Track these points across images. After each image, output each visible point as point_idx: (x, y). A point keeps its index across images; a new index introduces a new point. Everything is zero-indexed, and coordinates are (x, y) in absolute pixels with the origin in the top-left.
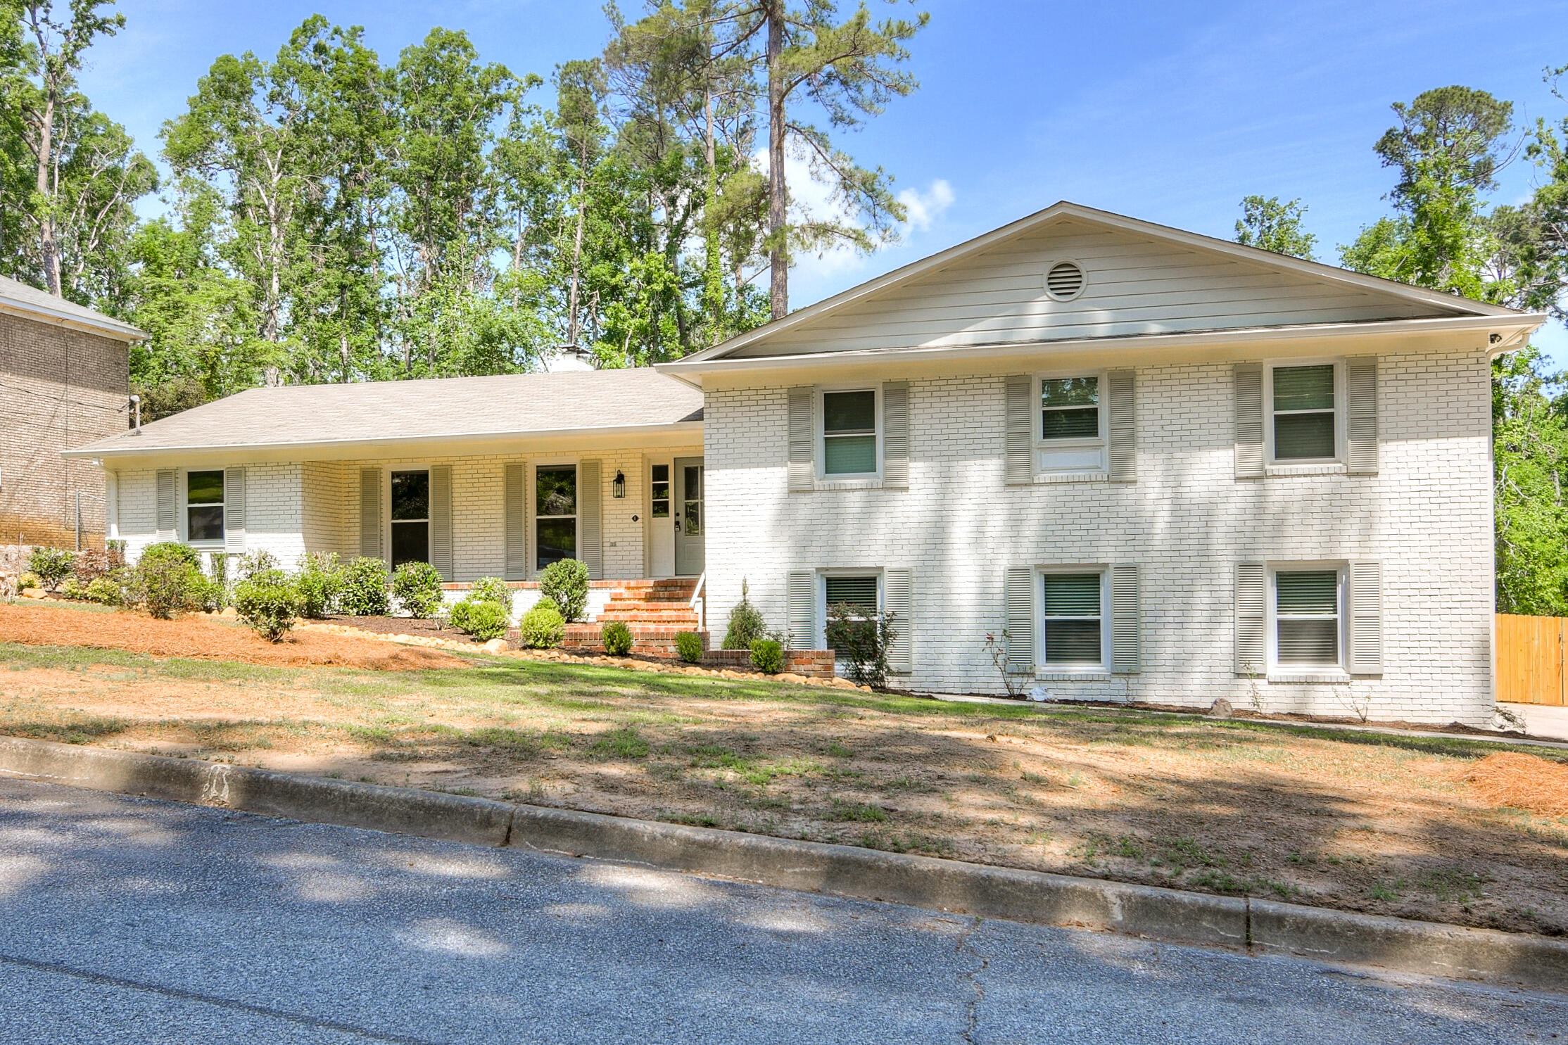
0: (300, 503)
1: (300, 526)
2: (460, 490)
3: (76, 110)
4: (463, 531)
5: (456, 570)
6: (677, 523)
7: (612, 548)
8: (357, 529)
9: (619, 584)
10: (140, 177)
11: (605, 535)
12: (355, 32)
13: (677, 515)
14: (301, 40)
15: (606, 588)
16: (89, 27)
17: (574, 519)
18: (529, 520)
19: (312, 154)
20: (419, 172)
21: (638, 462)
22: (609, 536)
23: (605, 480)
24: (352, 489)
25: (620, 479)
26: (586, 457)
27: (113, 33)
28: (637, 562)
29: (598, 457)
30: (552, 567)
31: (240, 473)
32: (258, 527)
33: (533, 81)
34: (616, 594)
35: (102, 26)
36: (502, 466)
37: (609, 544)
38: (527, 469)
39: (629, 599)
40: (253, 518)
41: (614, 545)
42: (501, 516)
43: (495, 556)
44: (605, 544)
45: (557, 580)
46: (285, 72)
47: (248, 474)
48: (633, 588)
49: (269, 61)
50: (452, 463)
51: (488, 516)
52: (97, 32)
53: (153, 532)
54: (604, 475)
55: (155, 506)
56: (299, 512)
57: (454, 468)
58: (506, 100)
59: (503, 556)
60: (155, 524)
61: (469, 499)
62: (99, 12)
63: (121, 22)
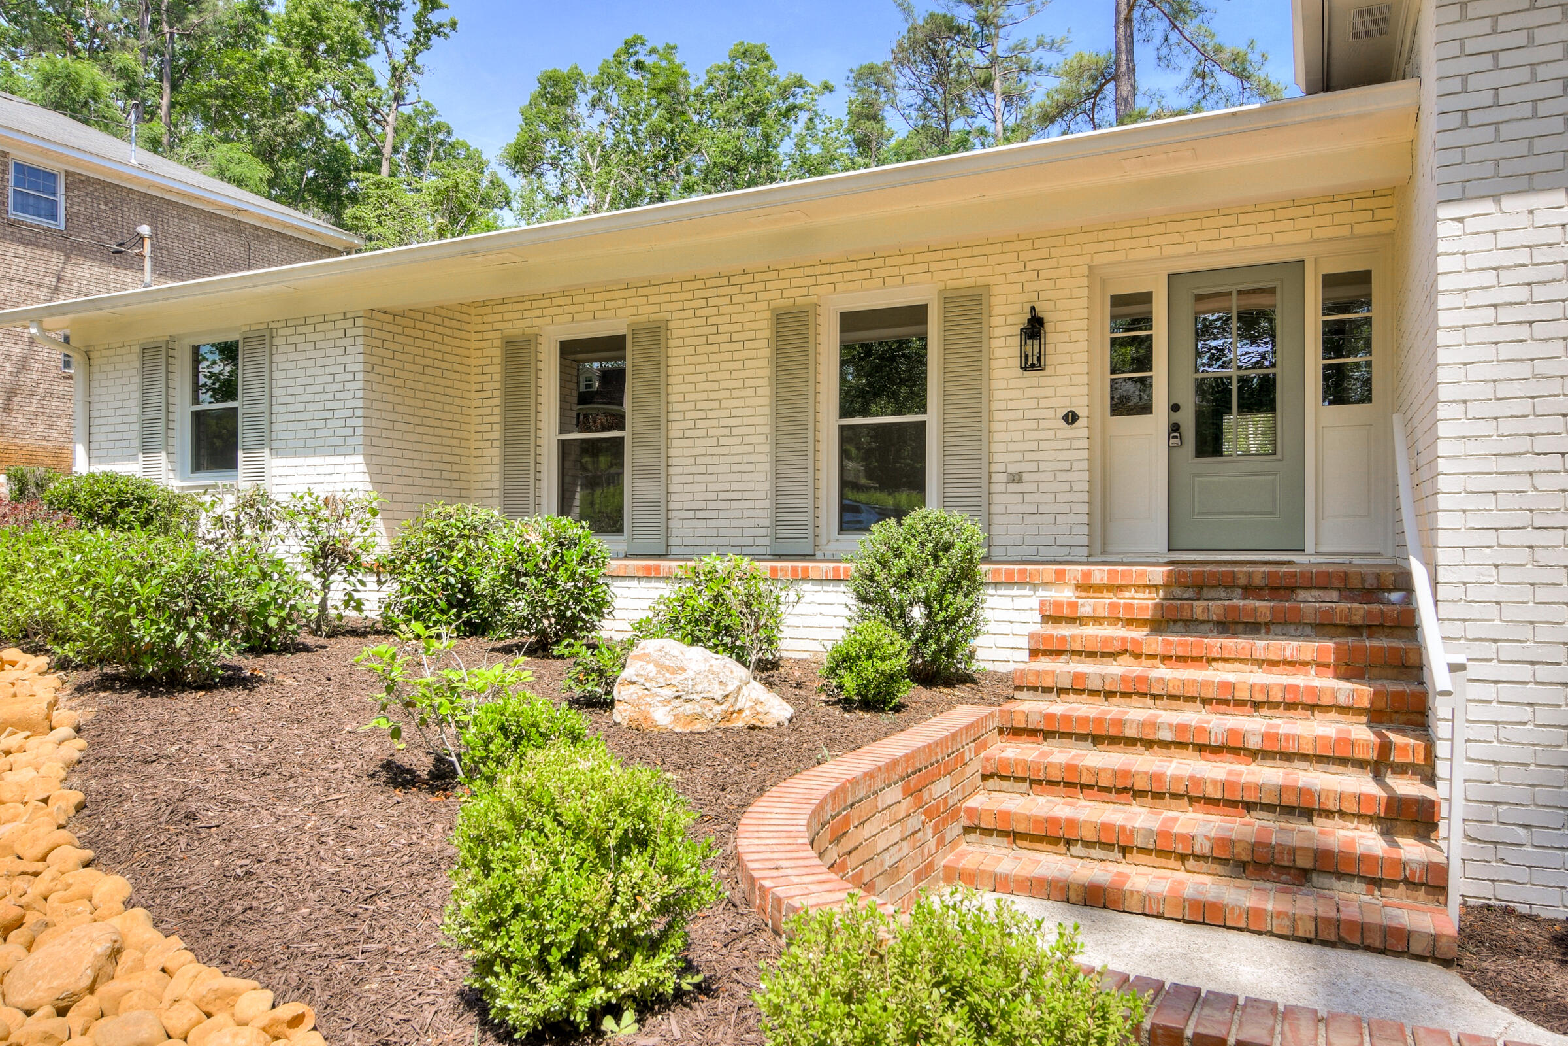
0: (360, 394)
1: (360, 440)
2: (683, 370)
3: (441, 136)
4: (687, 452)
5: (674, 532)
6: (1175, 428)
7: (1014, 487)
8: (495, 453)
9: (1060, 575)
10: (494, 193)
11: (997, 457)
12: (670, 49)
13: (1175, 408)
14: (623, 58)
15: (1022, 584)
16: (426, 31)
17: (923, 424)
18: (822, 426)
19: (628, 153)
20: (722, 163)
21: (1080, 286)
22: (1004, 459)
23: (997, 332)
24: (487, 378)
25: (1034, 328)
26: (951, 284)
27: (446, 36)
28: (1072, 519)
29: (981, 281)
30: (883, 532)
31: (264, 339)
32: (290, 444)
33: (827, 87)
34: (1058, 604)
35: (438, 30)
36: (767, 315)
37: (1003, 478)
38: (820, 320)
39: (1098, 620)
40: (283, 427)
41: (1016, 478)
42: (764, 420)
43: (750, 504)
44: (995, 478)
45: (900, 565)
46: (608, 79)
47: (276, 341)
48: (1099, 588)
49: (591, 73)
50: (668, 316)
51: (739, 421)
52: (433, 37)
53: (132, 457)
54: (995, 321)
55: (137, 410)
56: (359, 413)
57: (671, 325)
58: (801, 108)
59: (766, 504)
60: (136, 443)
61: (700, 387)
62: (435, 17)
63: (454, 25)
